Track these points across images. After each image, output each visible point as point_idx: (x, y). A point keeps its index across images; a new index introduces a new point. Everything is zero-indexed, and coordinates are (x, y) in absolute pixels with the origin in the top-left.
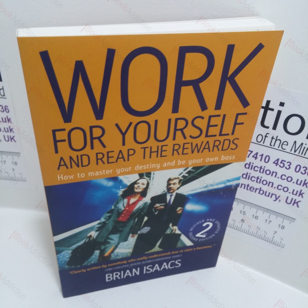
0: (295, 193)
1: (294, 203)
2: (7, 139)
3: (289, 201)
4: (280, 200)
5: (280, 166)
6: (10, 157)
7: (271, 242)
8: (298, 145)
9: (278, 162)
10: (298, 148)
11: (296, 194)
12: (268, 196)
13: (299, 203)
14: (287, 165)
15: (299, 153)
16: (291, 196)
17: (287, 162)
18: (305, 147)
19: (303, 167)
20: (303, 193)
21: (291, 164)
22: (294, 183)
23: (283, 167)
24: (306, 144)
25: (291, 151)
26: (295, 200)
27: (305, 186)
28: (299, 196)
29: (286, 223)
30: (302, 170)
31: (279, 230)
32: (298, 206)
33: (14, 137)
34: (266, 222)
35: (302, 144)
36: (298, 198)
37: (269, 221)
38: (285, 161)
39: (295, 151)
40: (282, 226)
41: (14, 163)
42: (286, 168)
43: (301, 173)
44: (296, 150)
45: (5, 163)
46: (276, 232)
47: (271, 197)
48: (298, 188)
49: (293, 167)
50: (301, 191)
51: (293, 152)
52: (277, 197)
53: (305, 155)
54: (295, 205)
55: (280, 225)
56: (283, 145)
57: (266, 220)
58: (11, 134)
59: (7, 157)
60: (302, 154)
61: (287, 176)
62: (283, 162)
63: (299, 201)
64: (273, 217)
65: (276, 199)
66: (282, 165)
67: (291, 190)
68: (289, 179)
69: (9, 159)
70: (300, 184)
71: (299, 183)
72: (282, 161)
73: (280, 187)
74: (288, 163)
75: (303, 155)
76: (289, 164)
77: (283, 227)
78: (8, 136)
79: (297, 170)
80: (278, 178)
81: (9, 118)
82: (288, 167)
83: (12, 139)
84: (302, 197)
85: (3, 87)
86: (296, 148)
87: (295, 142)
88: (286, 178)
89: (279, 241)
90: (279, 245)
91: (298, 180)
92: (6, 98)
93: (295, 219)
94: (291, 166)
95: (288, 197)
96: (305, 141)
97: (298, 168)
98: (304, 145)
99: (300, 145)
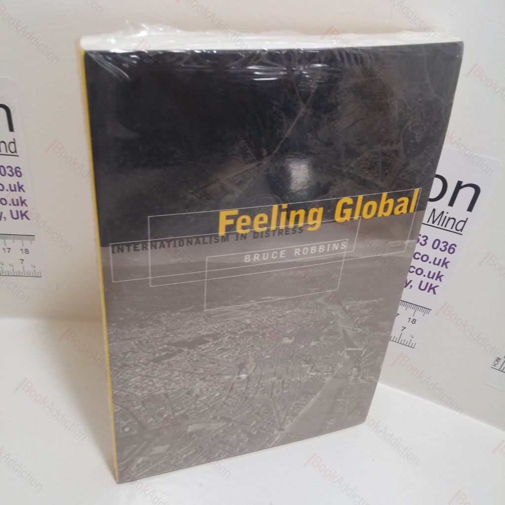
0: (431, 275)
1: (430, 288)
2: (15, 216)
3: (423, 287)
4: (411, 286)
6: (18, 242)
7: (398, 341)
8: (437, 214)
10: (438, 217)
11: (432, 278)
13: (436, 289)
14: (422, 240)
15: (438, 225)
16: (426, 280)
17: (422, 236)
18: (446, 217)
19: (443, 243)
20: (442, 276)
21: (427, 238)
22: (430, 262)
24: (447, 213)
25: (428, 222)
26: (432, 285)
27: (444, 266)
28: (436, 279)
29: (419, 315)
30: (442, 246)
31: (409, 325)
32: (434, 293)
33: (27, 212)
35: (443, 212)
36: (434, 282)
38: (420, 235)
39: (433, 222)
40: (413, 319)
41: (24, 251)
42: (421, 243)
43: (441, 249)
45: (9, 252)
46: (405, 328)
48: (435, 269)
49: (430, 242)
50: (439, 272)
51: (430, 223)
52: (408, 281)
53: (445, 227)
54: (432, 291)
55: (410, 319)
58: (23, 209)
59: (14, 242)
60: (442, 226)
61: (422, 255)
63: (437, 286)
64: (401, 309)
65: (407, 285)
67: (426, 273)
68: (425, 258)
69: (16, 245)
70: (438, 264)
71: (437, 262)
73: (412, 269)
74: (423, 237)
75: (443, 227)
76: (425, 238)
77: (414, 321)
78: (17, 211)
79: (435, 246)
81: (20, 185)
82: (423, 243)
83: (23, 215)
84: (441, 281)
85: (14, 139)
86: (435, 219)
87: (434, 210)
88: (420, 257)
89: (408, 339)
90: (408, 344)
91: (436, 259)
92: (18, 156)
93: (430, 310)
94: (427, 241)
95: (422, 282)
96: (447, 209)
97: (436, 245)
98: (445, 215)
99: (440, 214)
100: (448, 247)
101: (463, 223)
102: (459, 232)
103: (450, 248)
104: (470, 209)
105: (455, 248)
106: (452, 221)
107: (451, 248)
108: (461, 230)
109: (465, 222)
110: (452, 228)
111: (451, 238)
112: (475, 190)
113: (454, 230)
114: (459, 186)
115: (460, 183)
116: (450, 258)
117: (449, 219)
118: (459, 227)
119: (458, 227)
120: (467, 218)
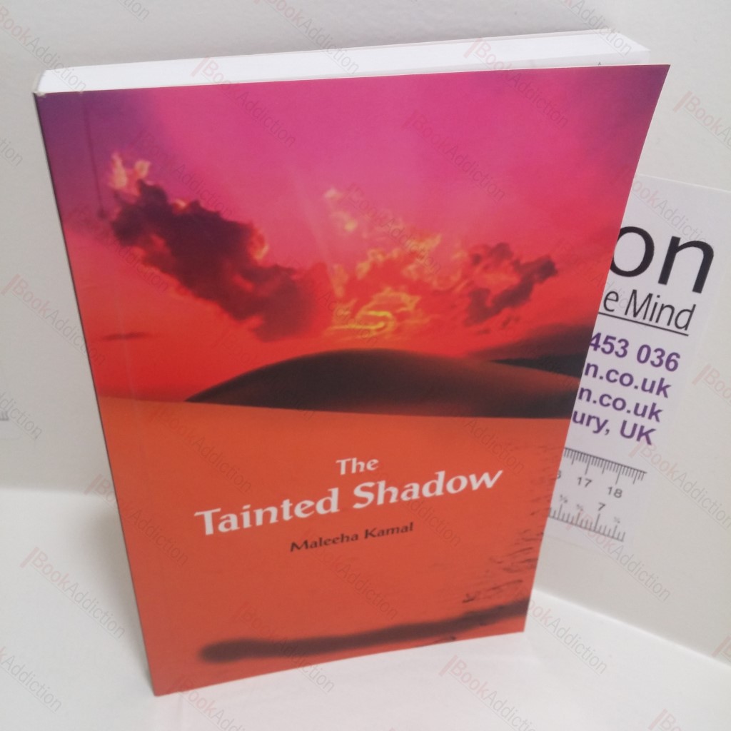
0: (640, 411)
1: (641, 434)
3: (628, 431)
4: (608, 431)
5: (603, 350)
7: (594, 529)
8: (641, 299)
9: (598, 341)
10: (643, 305)
11: (643, 415)
12: (581, 422)
13: (651, 435)
14: (618, 347)
15: (644, 318)
17: (618, 339)
18: (656, 304)
19: (656, 351)
20: (659, 411)
21: (627, 344)
22: (636, 387)
23: (610, 352)
24: (658, 296)
25: (626, 313)
26: (642, 428)
27: (662, 393)
28: (650, 417)
29: (625, 482)
30: (654, 357)
31: (611, 500)
32: (649, 442)
34: (579, 483)
35: (650, 296)
36: (648, 423)
37: (587, 482)
38: (614, 338)
39: (635, 314)
40: (617, 490)
42: (617, 353)
43: (652, 363)
44: (637, 311)
46: (604, 505)
47: (588, 424)
48: (647, 399)
49: (633, 350)
50: (654, 405)
51: (630, 315)
52: (601, 422)
53: (657, 321)
54: (643, 438)
55: (611, 488)
56: (608, 302)
57: (580, 479)
60: (651, 319)
61: (621, 373)
62: (610, 341)
63: (652, 430)
64: (594, 471)
65: (600, 428)
66: (607, 348)
67: (630, 406)
68: (626, 380)
70: (651, 390)
71: (648, 386)
72: (608, 337)
73: (606, 400)
74: (620, 341)
75: (653, 323)
76: (623, 344)
77: (618, 493)
79: (643, 357)
80: (601, 378)
82: (621, 352)
84: (657, 419)
86: (638, 308)
87: (634, 292)
88: (618, 377)
89: (611, 525)
90: (611, 534)
91: (645, 381)
93: (644, 473)
94: (628, 349)
95: (625, 423)
96: (657, 289)
97: (644, 354)
98: (654, 300)
99: (645, 298)
100: (665, 359)
101: (688, 314)
102: (683, 330)
103: (669, 360)
104: (698, 287)
105: (677, 359)
106: (667, 312)
107: (670, 362)
108: (686, 327)
109: (691, 312)
110: (669, 324)
111: (669, 342)
112: (704, 253)
113: (672, 327)
114: (675, 247)
115: (675, 241)
116: (670, 378)
117: (663, 307)
118: (682, 322)
119: (680, 322)
120: (694, 306)
